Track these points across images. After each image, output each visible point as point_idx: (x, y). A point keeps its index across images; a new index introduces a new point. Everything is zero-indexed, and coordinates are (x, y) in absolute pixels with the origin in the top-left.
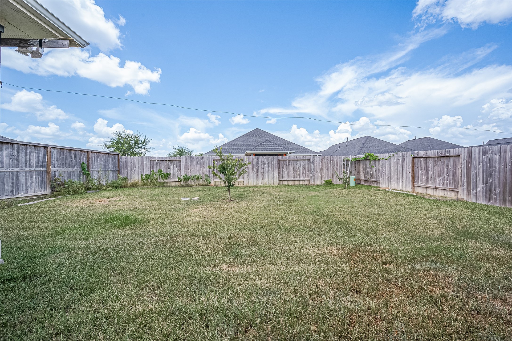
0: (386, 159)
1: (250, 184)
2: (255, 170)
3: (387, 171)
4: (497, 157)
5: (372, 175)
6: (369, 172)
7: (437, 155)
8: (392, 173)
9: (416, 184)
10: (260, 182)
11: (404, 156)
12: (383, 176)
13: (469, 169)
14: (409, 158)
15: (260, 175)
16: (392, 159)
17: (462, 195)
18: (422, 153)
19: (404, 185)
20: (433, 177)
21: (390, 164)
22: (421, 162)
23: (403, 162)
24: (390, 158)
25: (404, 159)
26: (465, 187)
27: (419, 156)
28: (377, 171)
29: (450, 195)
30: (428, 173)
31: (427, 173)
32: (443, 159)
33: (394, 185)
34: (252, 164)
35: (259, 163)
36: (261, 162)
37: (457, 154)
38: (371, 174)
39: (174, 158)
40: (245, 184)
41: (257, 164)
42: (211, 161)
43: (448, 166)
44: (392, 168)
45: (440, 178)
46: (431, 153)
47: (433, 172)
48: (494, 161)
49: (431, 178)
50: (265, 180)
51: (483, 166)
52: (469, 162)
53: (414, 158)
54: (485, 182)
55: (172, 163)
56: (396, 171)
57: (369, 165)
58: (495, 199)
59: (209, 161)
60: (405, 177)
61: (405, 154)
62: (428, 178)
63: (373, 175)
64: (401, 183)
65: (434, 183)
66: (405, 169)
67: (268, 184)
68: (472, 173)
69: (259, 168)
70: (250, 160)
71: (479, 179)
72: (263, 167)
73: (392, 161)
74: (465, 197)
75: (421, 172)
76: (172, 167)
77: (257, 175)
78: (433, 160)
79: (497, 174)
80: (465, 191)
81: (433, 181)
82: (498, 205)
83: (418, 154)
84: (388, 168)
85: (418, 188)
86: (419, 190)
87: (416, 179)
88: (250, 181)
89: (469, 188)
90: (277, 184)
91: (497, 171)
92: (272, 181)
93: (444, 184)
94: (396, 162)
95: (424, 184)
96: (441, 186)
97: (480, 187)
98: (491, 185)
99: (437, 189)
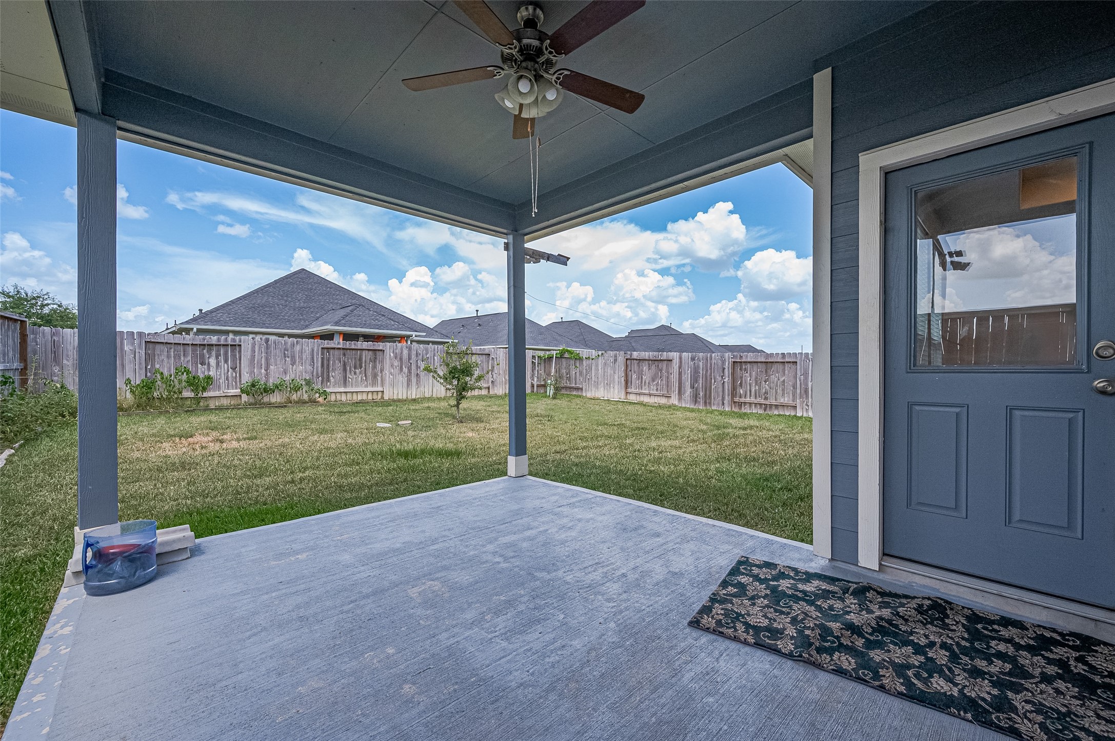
0: (593, 359)
1: (395, 398)
2: (405, 370)
3: (593, 375)
4: (701, 364)
5: (569, 379)
6: (565, 375)
7: (651, 358)
8: (599, 377)
9: (629, 390)
10: (414, 394)
11: (616, 356)
12: (587, 380)
13: (680, 374)
14: (621, 359)
15: (414, 380)
16: (600, 358)
17: (674, 401)
18: (635, 355)
19: (616, 391)
20: (647, 382)
21: (597, 366)
22: (634, 364)
23: (615, 363)
24: (598, 358)
25: (616, 360)
26: (677, 392)
27: (632, 358)
28: (578, 374)
29: (663, 401)
30: (642, 377)
31: (640, 377)
32: (656, 363)
33: (602, 392)
34: (401, 359)
35: (413, 357)
36: (417, 356)
37: (670, 359)
38: (567, 378)
39: (219, 340)
40: (386, 397)
41: (410, 358)
42: (318, 350)
43: (661, 370)
44: (600, 371)
45: (654, 383)
46: (645, 355)
47: (646, 377)
48: (698, 367)
49: (645, 383)
50: (422, 389)
51: (691, 372)
52: (680, 367)
53: (627, 359)
54: (692, 387)
55: (214, 353)
56: (606, 374)
57: (565, 365)
58: (700, 402)
59: (313, 350)
60: (617, 382)
61: (616, 354)
62: (642, 383)
63: (571, 379)
64: (612, 389)
65: (647, 389)
66: (617, 372)
67: (427, 395)
68: (683, 378)
69: (413, 367)
70: (397, 351)
71: (688, 384)
72: (419, 365)
73: (601, 360)
74: (676, 402)
75: (634, 376)
76: (213, 361)
77: (409, 381)
78: (647, 362)
79: (701, 379)
80: (677, 396)
81: (647, 387)
82: (701, 408)
83: (631, 355)
84: (595, 370)
85: (631, 395)
86: (632, 398)
87: (629, 384)
88: (396, 392)
89: (680, 393)
90: (443, 396)
91: (701, 377)
92: (435, 390)
93: (657, 390)
94: (605, 364)
95: (637, 391)
96: (655, 392)
97: (688, 391)
98: (697, 390)
99: (650, 395)
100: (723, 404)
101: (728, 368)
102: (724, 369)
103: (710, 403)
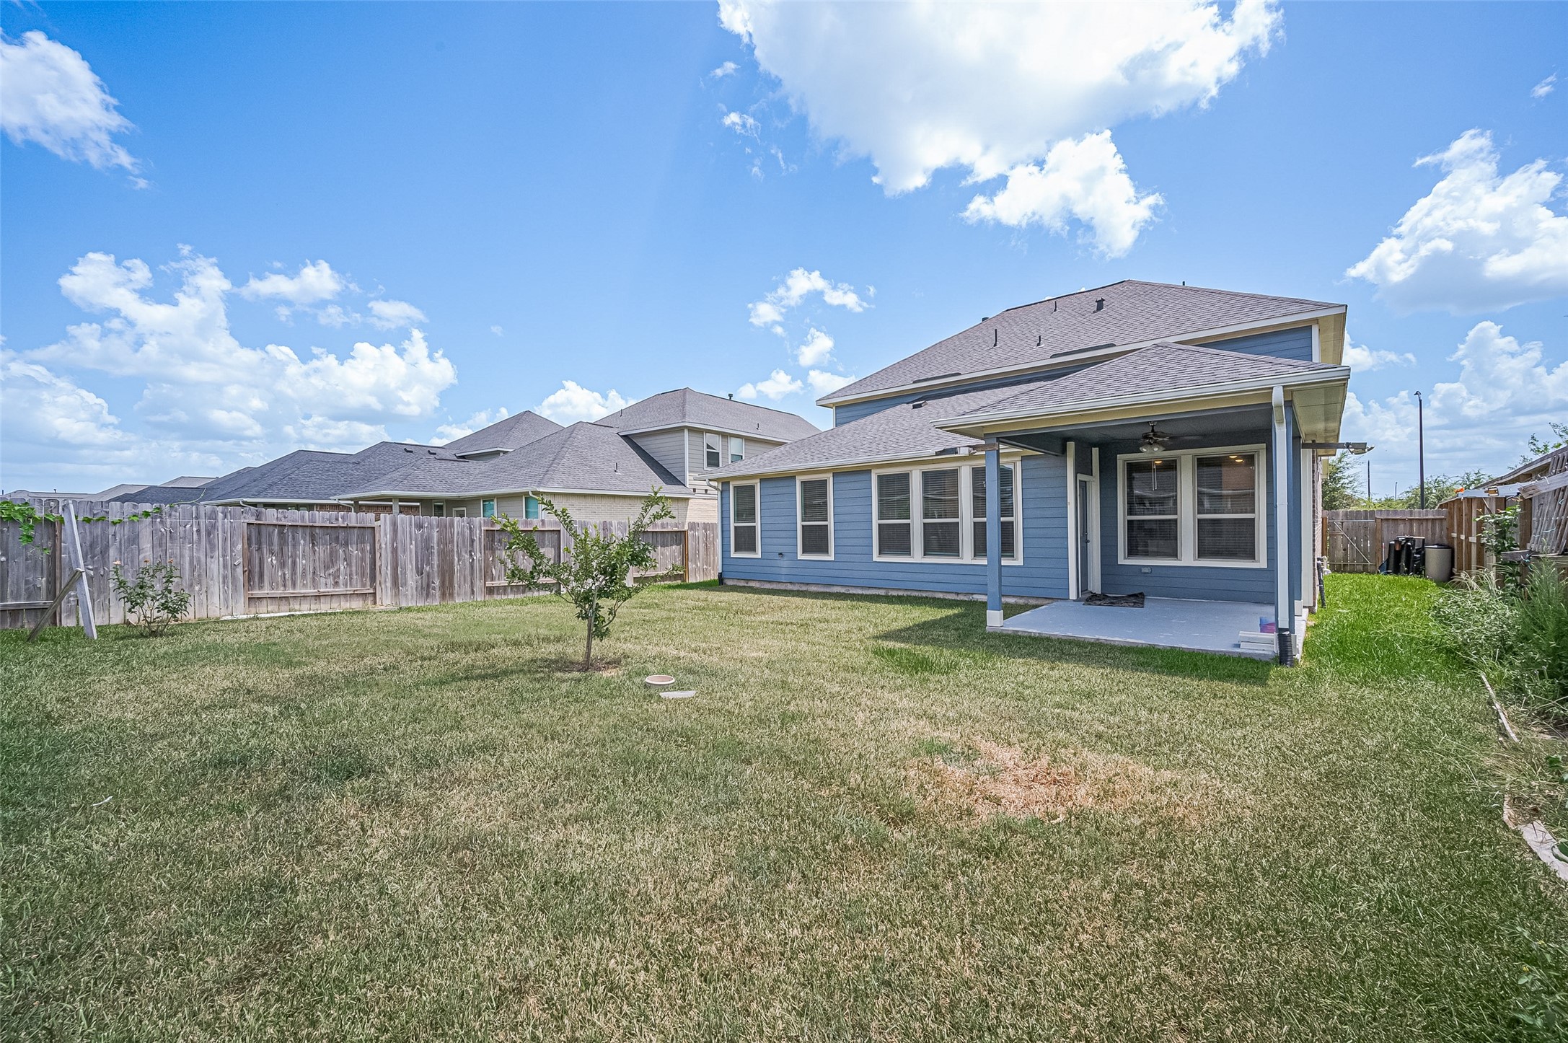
9: (255, 592)
19: (215, 600)
20: (309, 572)
26: (390, 585)
29: (354, 604)
30: (293, 563)
31: (288, 563)
45: (329, 572)
47: (306, 563)
48: (431, 539)
49: (303, 574)
51: (416, 547)
52: (394, 541)
54: (419, 572)
58: (434, 594)
60: (216, 578)
62: (293, 575)
65: (310, 586)
66: (217, 553)
68: (400, 557)
71: (411, 569)
75: (272, 562)
79: (435, 558)
81: (308, 581)
82: (437, 604)
85: (264, 604)
87: (257, 580)
91: (435, 554)
93: (336, 585)
95: (279, 592)
96: (331, 590)
97: (412, 579)
98: (428, 575)
99: (318, 597)
100: (473, 592)
101: (480, 539)
102: (473, 541)
103: (451, 595)
